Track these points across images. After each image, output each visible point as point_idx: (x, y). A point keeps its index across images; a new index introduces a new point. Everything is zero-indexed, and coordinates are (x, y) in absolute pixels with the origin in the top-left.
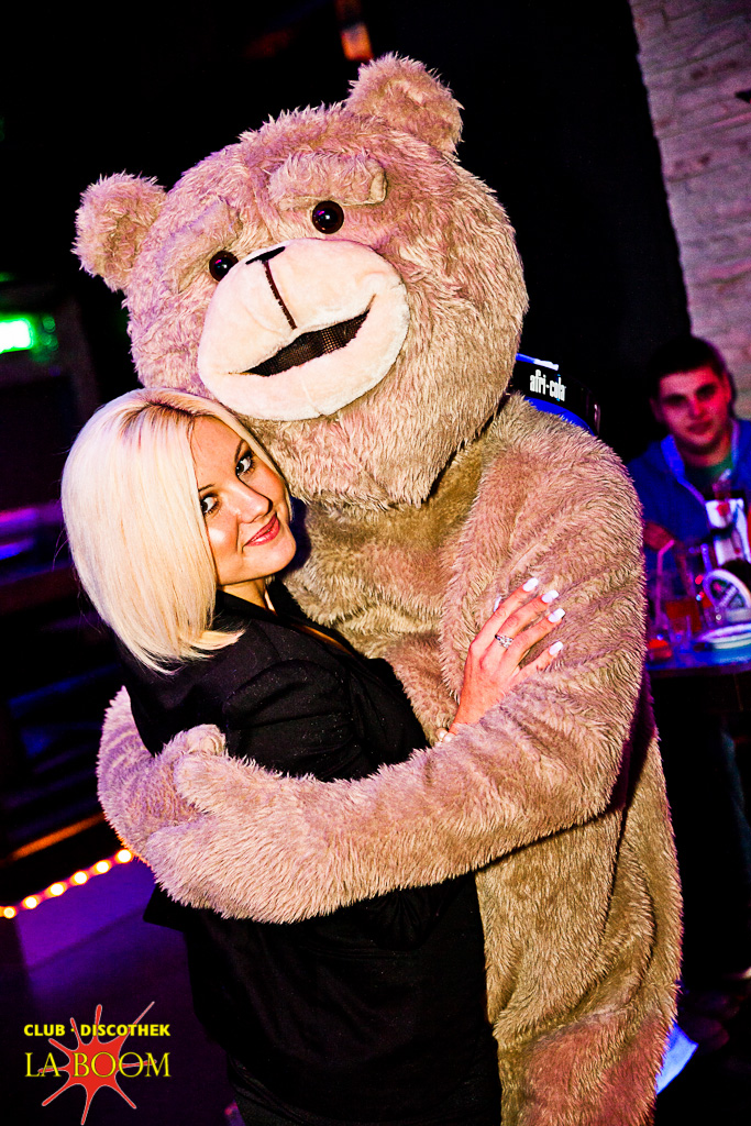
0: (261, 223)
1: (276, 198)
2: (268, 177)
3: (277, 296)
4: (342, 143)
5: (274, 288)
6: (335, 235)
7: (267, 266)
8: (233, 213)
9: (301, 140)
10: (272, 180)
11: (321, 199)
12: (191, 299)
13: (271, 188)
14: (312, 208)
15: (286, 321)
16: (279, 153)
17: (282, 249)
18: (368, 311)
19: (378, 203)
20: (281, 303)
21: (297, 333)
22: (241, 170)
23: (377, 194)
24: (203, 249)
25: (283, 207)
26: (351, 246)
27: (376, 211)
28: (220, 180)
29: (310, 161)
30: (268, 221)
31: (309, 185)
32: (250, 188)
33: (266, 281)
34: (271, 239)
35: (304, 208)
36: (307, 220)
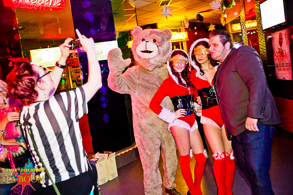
6: (154, 43)
8: (146, 36)
10: (151, 35)
17: (149, 42)
18: (153, 51)
19: (159, 42)
20: (146, 47)
21: (146, 50)
22: (149, 32)
24: (142, 38)
25: (151, 38)
29: (156, 35)
31: (154, 37)
33: (146, 44)
36: (153, 40)
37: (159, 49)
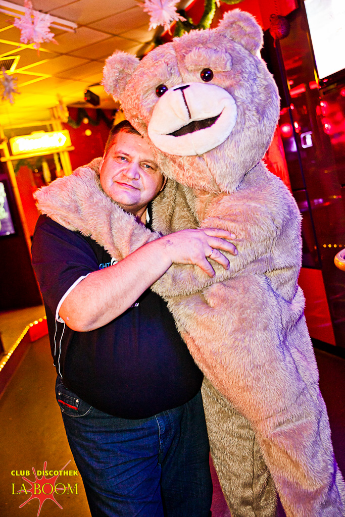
0: (180, 74)
1: (187, 65)
2: (184, 56)
3: (186, 105)
4: (216, 45)
5: (185, 101)
6: (209, 82)
7: (183, 92)
8: (169, 69)
9: (198, 43)
10: (186, 58)
11: (205, 67)
12: (147, 103)
13: (186, 61)
14: (201, 71)
15: (188, 115)
16: (189, 46)
17: (188, 86)
18: (221, 114)
19: (228, 71)
20: (187, 108)
21: (191, 121)
22: (173, 52)
23: (228, 68)
24: (155, 83)
25: (189, 69)
26: (217, 87)
27: (227, 75)
28: (164, 56)
29: (203, 52)
30: (183, 74)
31: (202, 61)
32: (177, 60)
33: (183, 98)
34: (183, 82)
35: (198, 70)
36: (199, 75)
37: (235, 98)
